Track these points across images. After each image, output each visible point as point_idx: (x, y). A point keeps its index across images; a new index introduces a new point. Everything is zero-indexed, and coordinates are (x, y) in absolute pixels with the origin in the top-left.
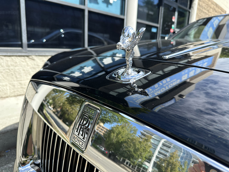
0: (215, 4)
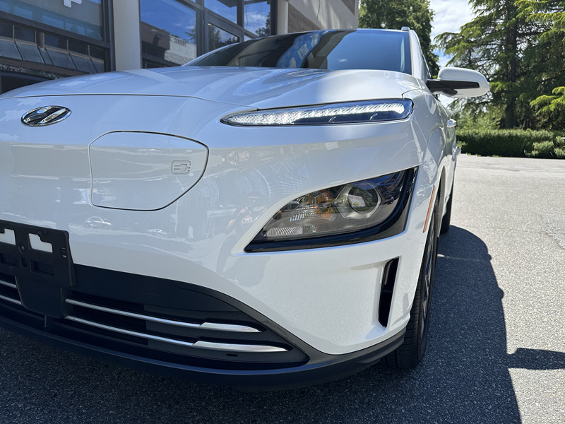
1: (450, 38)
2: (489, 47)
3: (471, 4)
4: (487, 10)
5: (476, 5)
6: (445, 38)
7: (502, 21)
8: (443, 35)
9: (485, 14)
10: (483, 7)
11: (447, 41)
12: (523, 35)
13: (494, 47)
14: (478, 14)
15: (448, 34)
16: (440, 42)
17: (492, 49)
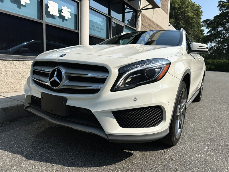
0: (156, 25)
1: (209, 22)
2: (226, 25)
5: (221, 8)
8: (206, 21)
14: (222, 11)
16: (204, 23)
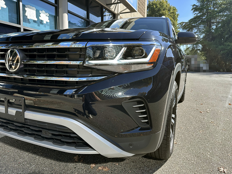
1: (184, 24)
2: (200, 27)
3: (192, 11)
4: (198, 13)
5: (194, 11)
6: (183, 24)
7: (205, 17)
8: (181, 23)
9: (198, 15)
10: (197, 12)
11: (183, 25)
12: (213, 23)
13: (202, 27)
14: (195, 15)
15: (183, 23)
16: (180, 26)
17: (201, 28)
